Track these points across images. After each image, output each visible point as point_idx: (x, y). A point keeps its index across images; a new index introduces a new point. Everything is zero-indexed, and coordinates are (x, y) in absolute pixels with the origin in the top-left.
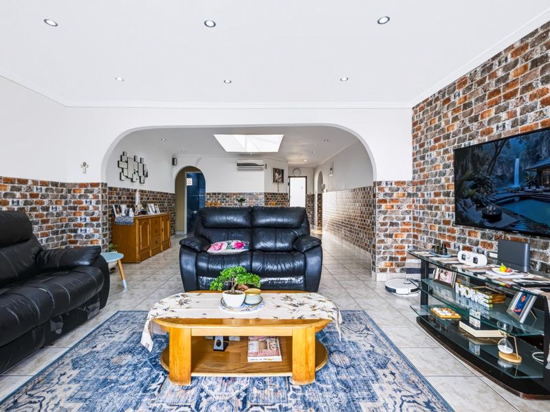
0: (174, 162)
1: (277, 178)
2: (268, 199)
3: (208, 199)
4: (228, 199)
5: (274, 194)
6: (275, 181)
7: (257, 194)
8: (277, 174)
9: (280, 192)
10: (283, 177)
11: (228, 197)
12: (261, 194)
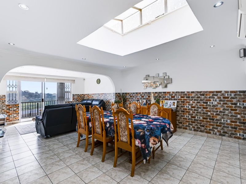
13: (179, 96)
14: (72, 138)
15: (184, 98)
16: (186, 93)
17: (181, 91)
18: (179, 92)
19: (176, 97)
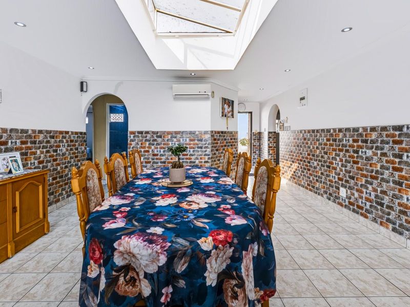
0: (82, 86)
1: (226, 111)
2: (215, 140)
3: (132, 141)
4: (159, 140)
5: (222, 132)
6: (224, 115)
7: (200, 133)
8: (226, 106)
9: (230, 130)
10: (232, 111)
11: (160, 137)
12: (206, 133)
13: (18, 141)
14: (288, 225)
15: (27, 145)
16: (30, 132)
17: (22, 128)
18: (16, 130)
19: (12, 143)
